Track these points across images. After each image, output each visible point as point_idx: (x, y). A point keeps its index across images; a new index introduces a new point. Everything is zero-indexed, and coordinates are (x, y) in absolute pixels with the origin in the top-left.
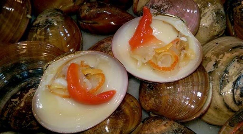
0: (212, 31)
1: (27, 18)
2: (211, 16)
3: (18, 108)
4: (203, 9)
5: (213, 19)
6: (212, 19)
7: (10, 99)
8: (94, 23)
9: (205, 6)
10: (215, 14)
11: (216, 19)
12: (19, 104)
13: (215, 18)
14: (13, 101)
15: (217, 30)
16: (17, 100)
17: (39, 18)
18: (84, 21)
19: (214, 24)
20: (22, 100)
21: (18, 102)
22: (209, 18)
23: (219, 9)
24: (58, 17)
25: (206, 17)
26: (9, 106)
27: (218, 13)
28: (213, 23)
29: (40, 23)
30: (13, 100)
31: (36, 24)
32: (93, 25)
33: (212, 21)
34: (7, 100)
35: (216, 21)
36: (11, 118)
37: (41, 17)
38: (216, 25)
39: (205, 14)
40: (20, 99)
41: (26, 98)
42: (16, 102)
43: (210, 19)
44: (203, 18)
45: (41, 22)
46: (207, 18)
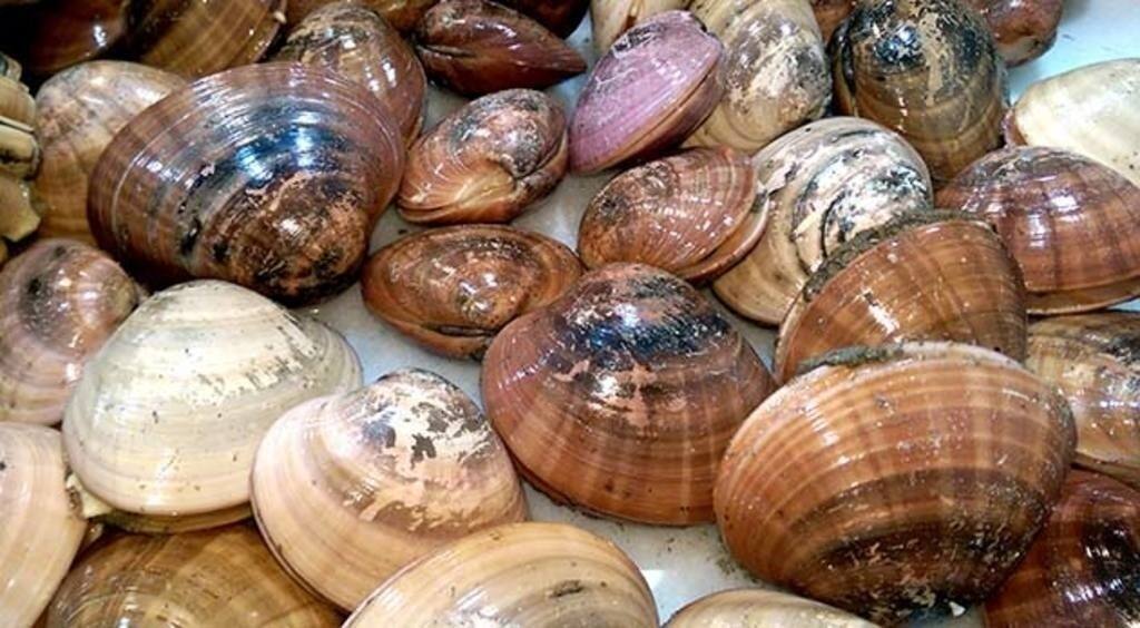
0: (787, 110)
1: (276, 20)
2: (783, 66)
3: (263, 213)
4: (762, 45)
5: (790, 74)
6: (786, 73)
7: (243, 190)
8: (463, 55)
9: (770, 38)
10: (795, 62)
11: (798, 75)
12: (265, 203)
13: (795, 72)
14: (251, 196)
15: (801, 105)
16: (261, 192)
17: (310, 21)
18: (436, 48)
19: (792, 89)
20: (274, 193)
21: (265, 198)
22: (778, 72)
23: (807, 48)
24: (367, 22)
25: (771, 66)
26: (237, 206)
27: (802, 59)
28: (788, 86)
29: (312, 34)
30: (249, 192)
31: (300, 37)
32: (461, 61)
33: (785, 79)
34: (233, 190)
35: (797, 80)
36: (236, 239)
37: (318, 19)
38: (796, 92)
39: (769, 59)
40: (269, 191)
41: (286, 192)
42: (260, 197)
43: (782, 74)
44: (763, 69)
45: (316, 33)
46: (773, 70)
